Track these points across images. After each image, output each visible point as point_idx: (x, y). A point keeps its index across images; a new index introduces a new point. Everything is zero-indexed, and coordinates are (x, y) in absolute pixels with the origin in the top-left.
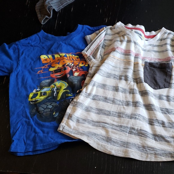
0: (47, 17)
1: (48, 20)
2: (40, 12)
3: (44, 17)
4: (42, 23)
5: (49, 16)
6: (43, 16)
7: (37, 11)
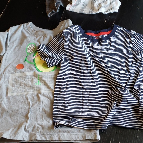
0: (53, 11)
1: (54, 14)
2: (49, 6)
3: (51, 11)
4: (48, 16)
5: (56, 10)
6: (50, 9)
7: (46, 4)
